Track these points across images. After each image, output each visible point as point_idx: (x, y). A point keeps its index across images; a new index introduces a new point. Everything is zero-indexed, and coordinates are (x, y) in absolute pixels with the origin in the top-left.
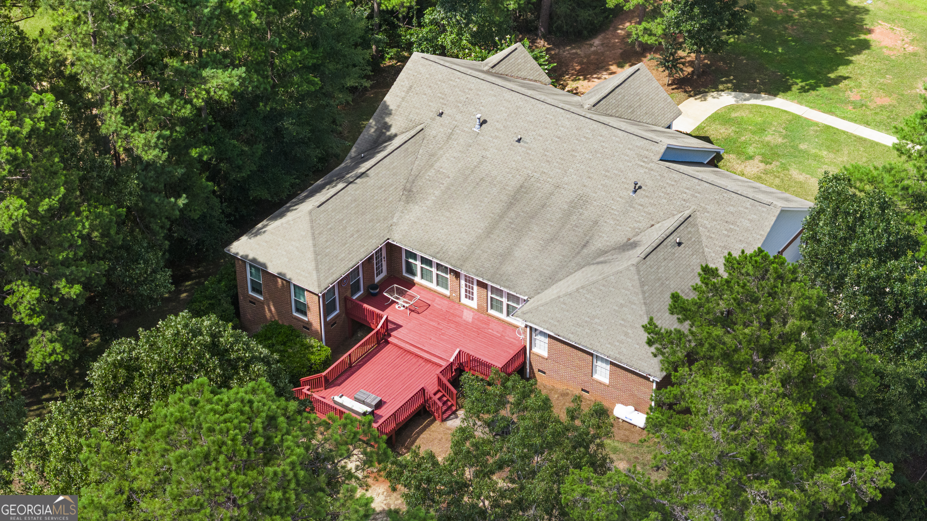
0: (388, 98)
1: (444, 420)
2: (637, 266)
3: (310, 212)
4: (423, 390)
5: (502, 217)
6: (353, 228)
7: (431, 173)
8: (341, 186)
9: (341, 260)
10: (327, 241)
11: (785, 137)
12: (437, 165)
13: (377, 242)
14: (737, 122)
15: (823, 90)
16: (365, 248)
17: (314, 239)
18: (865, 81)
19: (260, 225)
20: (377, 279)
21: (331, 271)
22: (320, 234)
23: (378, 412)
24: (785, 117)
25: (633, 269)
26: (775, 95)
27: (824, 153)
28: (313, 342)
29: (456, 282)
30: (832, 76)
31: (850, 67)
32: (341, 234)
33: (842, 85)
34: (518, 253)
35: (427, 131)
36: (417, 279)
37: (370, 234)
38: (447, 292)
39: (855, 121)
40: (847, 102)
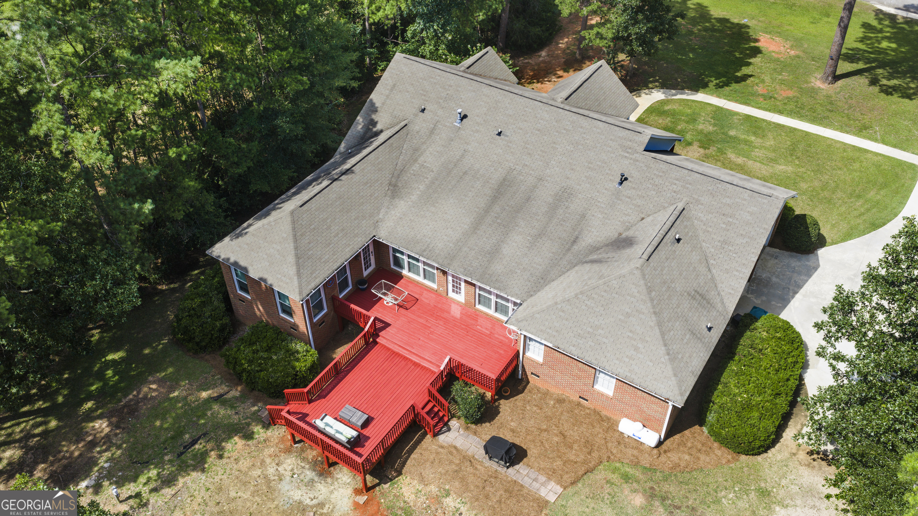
0: (373, 96)
1: (435, 435)
2: (641, 269)
3: (292, 213)
4: (413, 407)
5: (487, 211)
6: (337, 227)
7: (415, 167)
8: (325, 183)
9: (325, 262)
10: (309, 243)
11: (715, 125)
12: (421, 160)
13: (363, 240)
14: (673, 114)
15: (734, 86)
16: (351, 247)
17: (296, 240)
18: (767, 79)
19: (245, 225)
20: (366, 273)
21: (314, 275)
22: (302, 235)
23: (366, 432)
24: (709, 109)
25: (638, 273)
26: (697, 91)
27: (753, 138)
28: (300, 347)
29: (443, 278)
30: (739, 74)
31: (751, 67)
32: (325, 234)
33: (750, 81)
34: (507, 250)
35: (410, 127)
36: (405, 272)
37: (356, 232)
38: (434, 286)
39: (770, 111)
40: (755, 94)
